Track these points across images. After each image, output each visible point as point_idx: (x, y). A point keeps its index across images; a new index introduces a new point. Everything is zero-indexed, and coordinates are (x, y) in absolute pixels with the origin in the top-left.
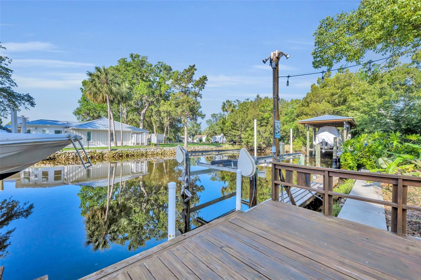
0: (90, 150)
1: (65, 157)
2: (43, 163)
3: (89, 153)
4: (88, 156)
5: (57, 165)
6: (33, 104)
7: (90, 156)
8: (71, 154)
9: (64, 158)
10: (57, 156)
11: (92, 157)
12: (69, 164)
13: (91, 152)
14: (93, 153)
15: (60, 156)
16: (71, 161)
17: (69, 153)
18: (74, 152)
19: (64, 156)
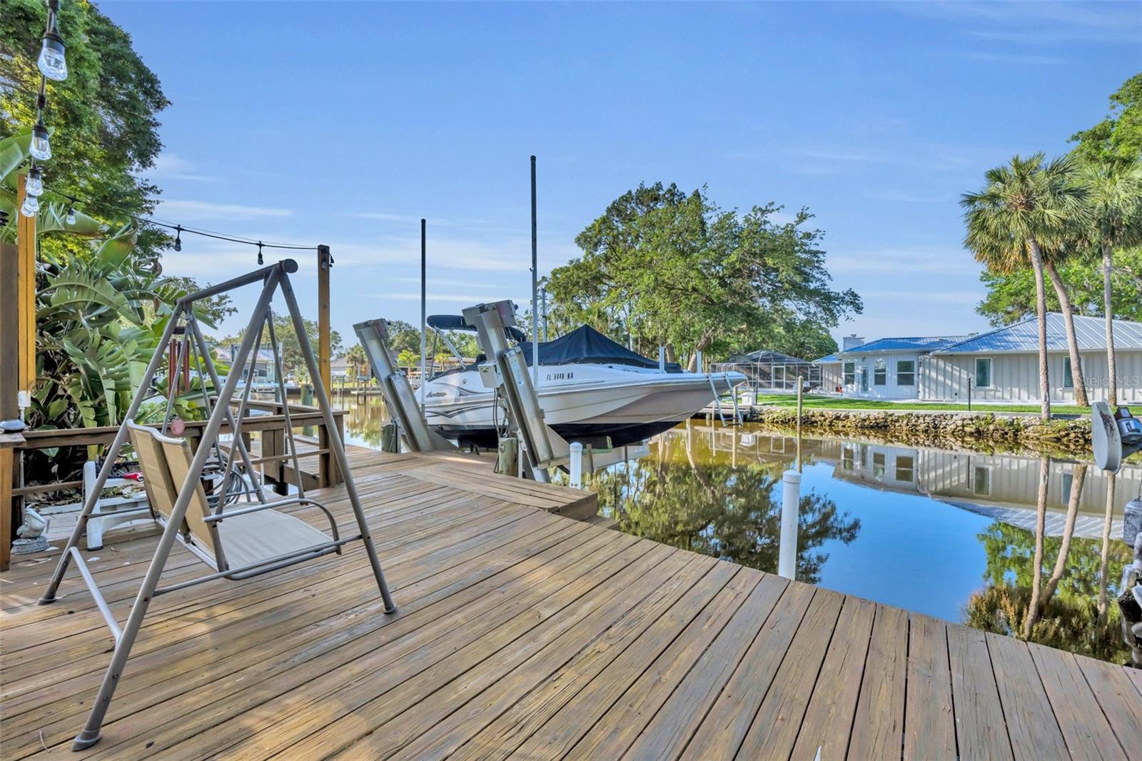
0: (974, 413)
1: (907, 425)
2: (864, 434)
3: (972, 420)
4: (968, 429)
5: (891, 441)
6: (858, 309)
7: (973, 430)
8: (921, 420)
9: (905, 428)
10: (892, 421)
11: (978, 431)
12: (918, 443)
13: (977, 418)
14: (983, 423)
15: (897, 421)
16: (922, 436)
17: (918, 417)
18: (930, 416)
19: (905, 422)
